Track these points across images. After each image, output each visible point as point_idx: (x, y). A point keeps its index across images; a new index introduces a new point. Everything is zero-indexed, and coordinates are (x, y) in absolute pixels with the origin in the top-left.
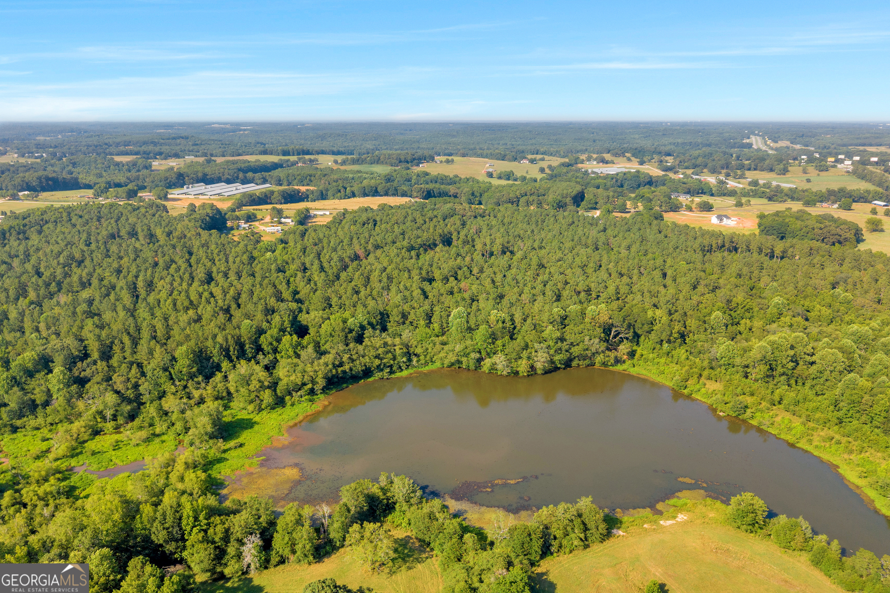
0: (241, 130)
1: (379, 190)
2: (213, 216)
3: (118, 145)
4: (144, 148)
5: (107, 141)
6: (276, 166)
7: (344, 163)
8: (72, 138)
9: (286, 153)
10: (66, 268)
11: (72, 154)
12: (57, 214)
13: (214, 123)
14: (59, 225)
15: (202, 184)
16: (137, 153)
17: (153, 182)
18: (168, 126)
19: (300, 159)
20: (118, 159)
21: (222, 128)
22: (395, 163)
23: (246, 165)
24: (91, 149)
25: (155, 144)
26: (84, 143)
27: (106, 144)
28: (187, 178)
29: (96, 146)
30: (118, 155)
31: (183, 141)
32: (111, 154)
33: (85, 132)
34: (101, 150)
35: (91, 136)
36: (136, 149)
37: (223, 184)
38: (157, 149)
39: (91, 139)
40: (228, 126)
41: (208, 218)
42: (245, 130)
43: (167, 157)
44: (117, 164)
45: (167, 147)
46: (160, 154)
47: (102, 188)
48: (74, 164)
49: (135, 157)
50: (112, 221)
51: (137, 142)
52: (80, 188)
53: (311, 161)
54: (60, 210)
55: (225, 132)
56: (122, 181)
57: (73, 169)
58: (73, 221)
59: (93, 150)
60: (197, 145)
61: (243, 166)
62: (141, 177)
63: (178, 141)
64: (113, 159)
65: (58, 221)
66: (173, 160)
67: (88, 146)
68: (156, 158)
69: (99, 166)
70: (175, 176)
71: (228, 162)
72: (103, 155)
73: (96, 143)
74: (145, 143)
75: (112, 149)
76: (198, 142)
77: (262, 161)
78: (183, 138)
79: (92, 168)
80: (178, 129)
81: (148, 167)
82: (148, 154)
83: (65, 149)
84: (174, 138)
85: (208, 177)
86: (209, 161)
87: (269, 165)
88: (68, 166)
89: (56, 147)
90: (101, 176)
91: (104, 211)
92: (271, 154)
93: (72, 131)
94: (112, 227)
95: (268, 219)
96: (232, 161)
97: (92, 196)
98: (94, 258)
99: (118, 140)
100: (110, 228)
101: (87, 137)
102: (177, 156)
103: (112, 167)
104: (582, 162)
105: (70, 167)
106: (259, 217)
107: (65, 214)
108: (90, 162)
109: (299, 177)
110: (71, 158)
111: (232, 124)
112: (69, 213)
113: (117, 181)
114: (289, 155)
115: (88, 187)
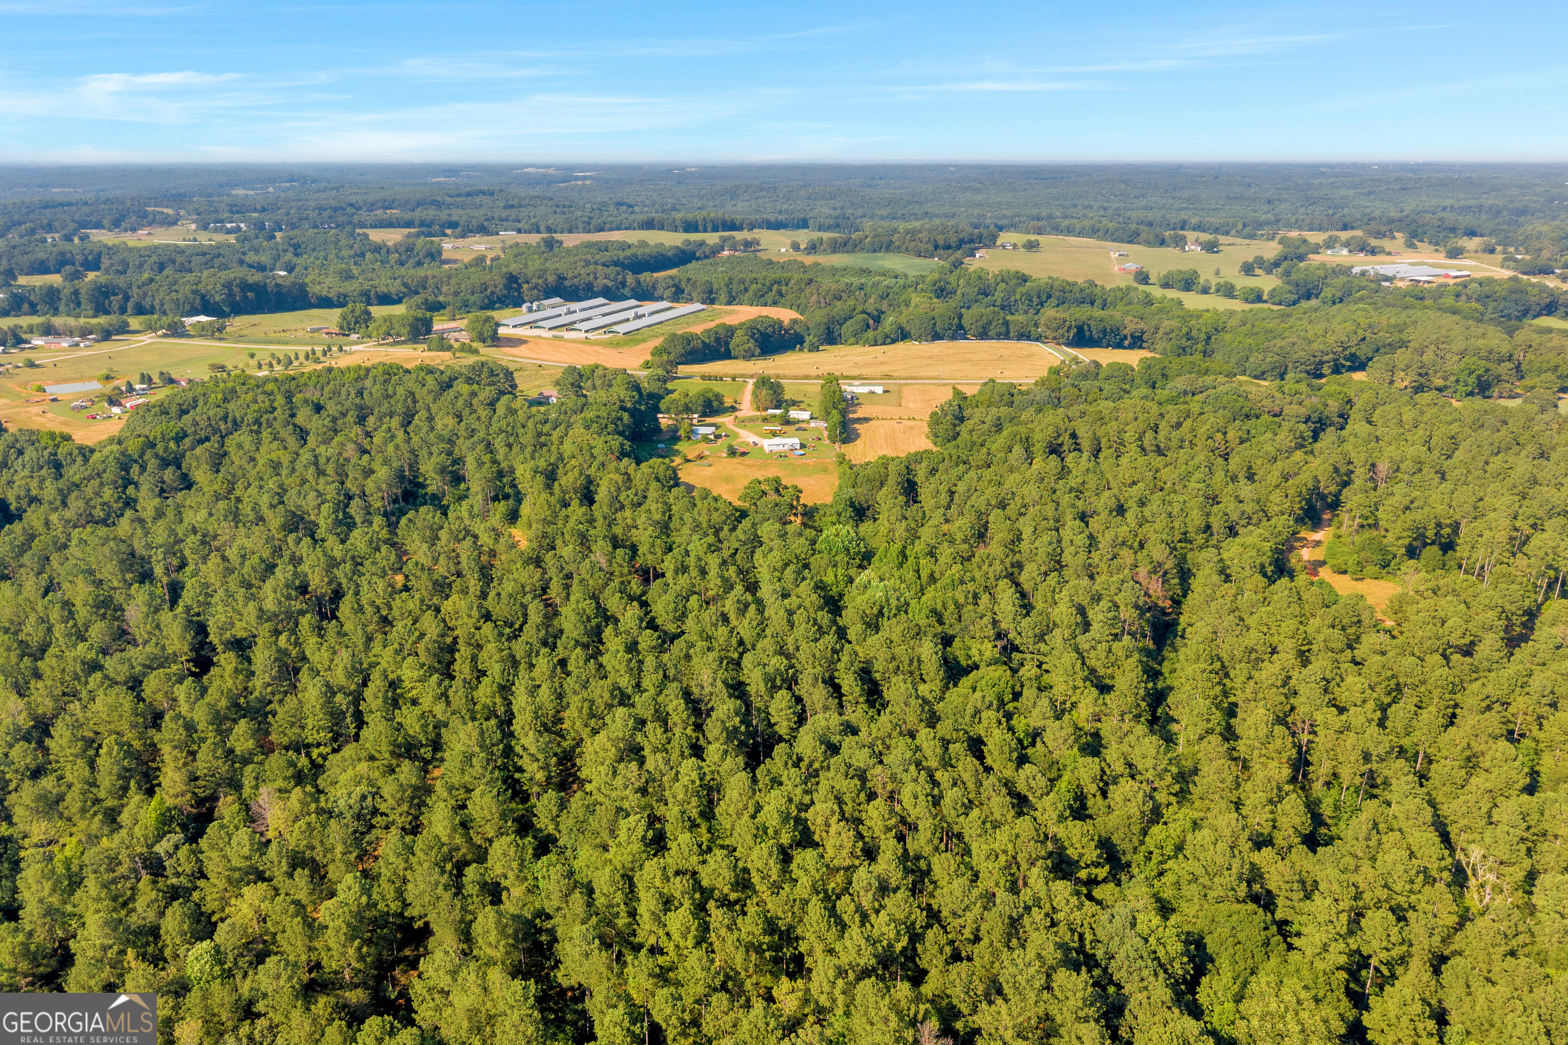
0: (577, 178)
1: (966, 322)
2: (635, 409)
3: (372, 207)
4: (418, 214)
5: (353, 199)
6: (684, 257)
7: (813, 248)
8: (291, 194)
9: (690, 227)
10: (283, 638)
11: (293, 226)
12: (260, 398)
13: (528, 166)
14: (265, 435)
15: (558, 300)
16: (408, 224)
17: (456, 294)
18: (450, 170)
19: (724, 240)
20: (376, 236)
21: (544, 175)
22: (927, 251)
23: (628, 253)
24: (325, 214)
25: (438, 205)
26: (312, 204)
27: (352, 205)
28: (525, 286)
29: (335, 210)
30: (375, 227)
31: (486, 200)
32: (362, 225)
33: (314, 181)
34: (345, 218)
35: (325, 190)
36: (408, 216)
37: (601, 300)
38: (444, 215)
39: (324, 195)
40: (552, 171)
41: (626, 416)
42: (584, 178)
43: (467, 231)
44: (377, 249)
45: (460, 212)
46: (454, 225)
47: (357, 313)
48: (297, 249)
49: (406, 231)
50: (395, 422)
51: (407, 202)
52: (311, 306)
53: (747, 244)
54: (270, 387)
55: (549, 183)
56: (393, 290)
57: (295, 260)
58: (300, 419)
59: (330, 217)
60: (512, 206)
61: (622, 255)
62: (431, 281)
63: (478, 200)
64: (367, 236)
65: (263, 420)
66: (477, 238)
67: (321, 209)
68: (445, 235)
69: (344, 253)
70: (500, 282)
71: (589, 245)
72: (348, 228)
73: (334, 203)
74: (419, 204)
75: (363, 215)
76: (515, 202)
77: (652, 243)
78: (484, 193)
79: (331, 257)
80: (469, 177)
81: (434, 255)
82: (429, 226)
83: (279, 215)
84: (469, 194)
85: (567, 283)
86: (550, 244)
87: (670, 254)
88: (285, 251)
89: (264, 210)
90: (349, 277)
91: (374, 389)
92: (662, 228)
93: (292, 180)
94: (397, 447)
95: (747, 409)
96: (597, 243)
97: (337, 330)
98: (365, 587)
99: (371, 198)
100: (391, 448)
101: (318, 191)
102: (483, 230)
103: (368, 255)
104: (1316, 249)
105: (289, 256)
106: (728, 402)
107: (280, 400)
108: (326, 243)
109: (754, 287)
110: (292, 233)
111: (558, 167)
112: (289, 397)
113: (383, 289)
114: (696, 230)
115: (325, 303)
